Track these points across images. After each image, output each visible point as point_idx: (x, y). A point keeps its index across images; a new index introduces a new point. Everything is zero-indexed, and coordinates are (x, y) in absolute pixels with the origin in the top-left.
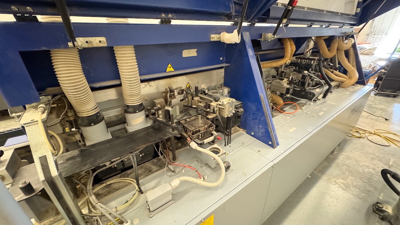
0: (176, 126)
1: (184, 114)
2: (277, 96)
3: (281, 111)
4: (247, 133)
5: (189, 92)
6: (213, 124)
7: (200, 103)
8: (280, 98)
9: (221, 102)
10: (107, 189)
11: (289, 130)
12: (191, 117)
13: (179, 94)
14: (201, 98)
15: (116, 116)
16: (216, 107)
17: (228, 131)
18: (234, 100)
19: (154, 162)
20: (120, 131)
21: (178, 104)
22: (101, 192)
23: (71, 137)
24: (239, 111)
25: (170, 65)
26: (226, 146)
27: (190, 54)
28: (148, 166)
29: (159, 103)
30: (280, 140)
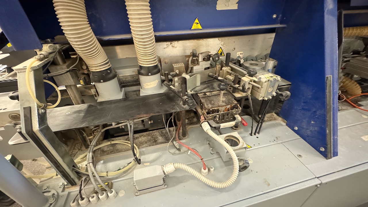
0: (187, 100)
1: (205, 86)
2: (353, 81)
3: (355, 103)
4: (287, 125)
5: (217, 59)
6: (239, 105)
7: (228, 76)
8: (358, 85)
9: (258, 78)
10: (111, 148)
11: (362, 136)
12: (213, 91)
13: (204, 60)
14: (232, 69)
15: (132, 76)
16: (249, 83)
17: (260, 116)
18: (279, 78)
19: (163, 132)
20: (135, 93)
21: (201, 73)
22: (105, 149)
23: (87, 90)
24: (284, 94)
25: (197, 21)
26: (251, 135)
27: (227, 5)
28: (155, 135)
29: (178, 68)
30: (341, 149)
